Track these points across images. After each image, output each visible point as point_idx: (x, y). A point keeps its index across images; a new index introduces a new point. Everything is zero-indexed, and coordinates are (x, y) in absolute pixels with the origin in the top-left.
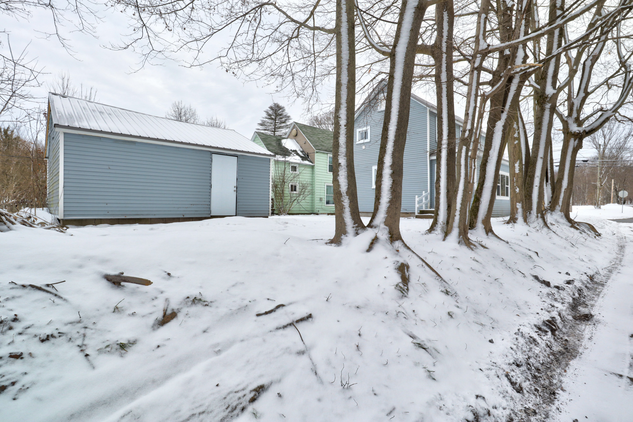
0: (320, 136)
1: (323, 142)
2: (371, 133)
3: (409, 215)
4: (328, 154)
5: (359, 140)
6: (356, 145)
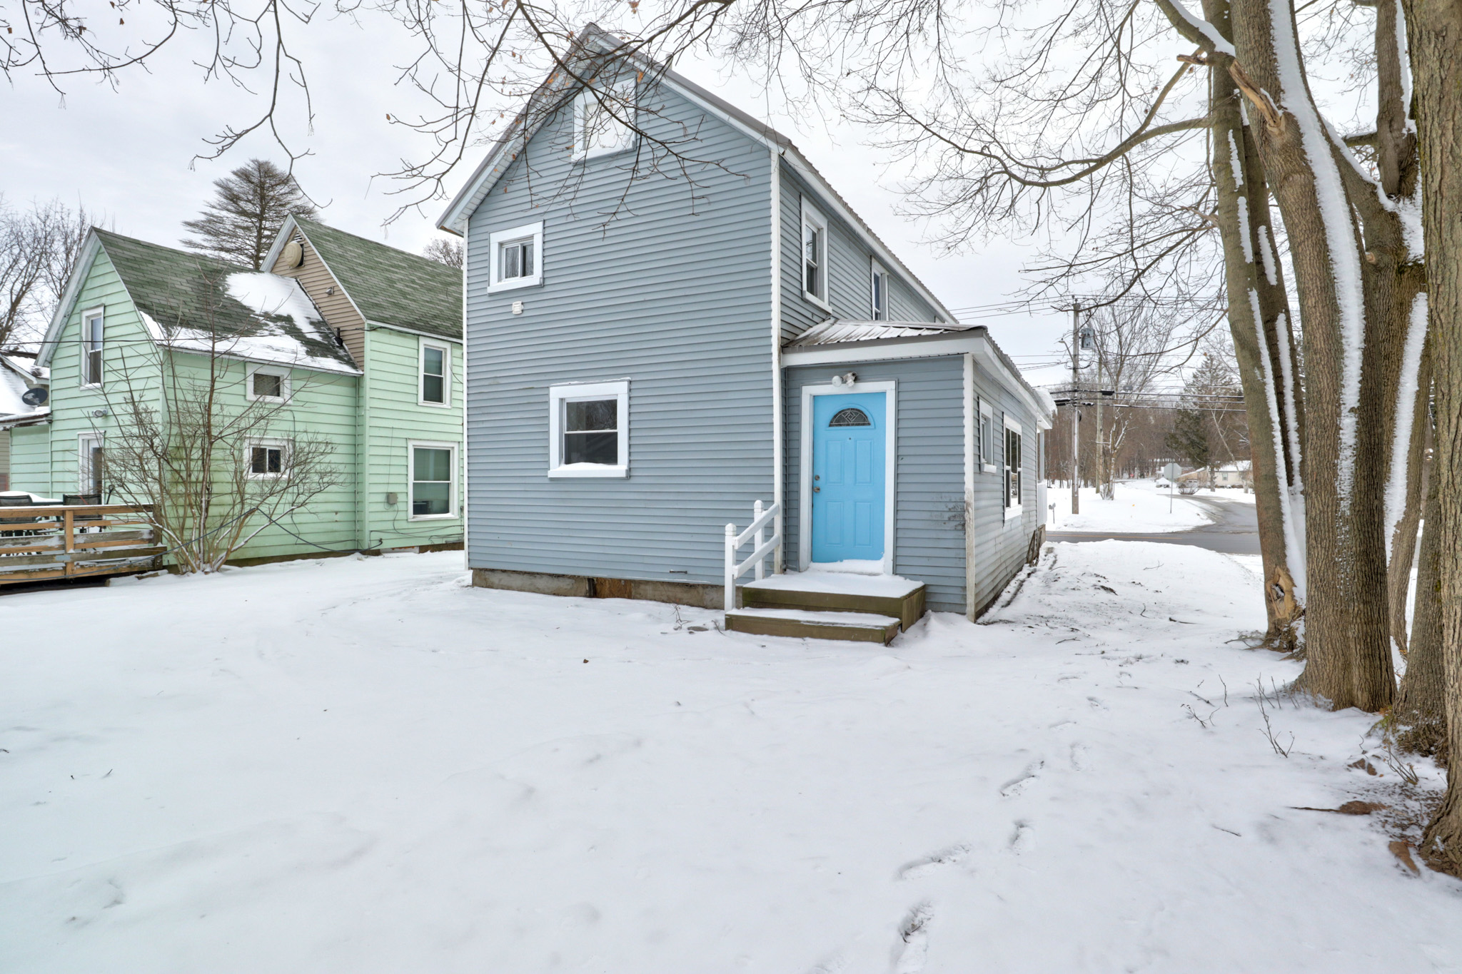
0: (395, 277)
1: (404, 294)
2: (544, 250)
3: (698, 592)
4: (420, 338)
5: (500, 280)
6: (486, 299)
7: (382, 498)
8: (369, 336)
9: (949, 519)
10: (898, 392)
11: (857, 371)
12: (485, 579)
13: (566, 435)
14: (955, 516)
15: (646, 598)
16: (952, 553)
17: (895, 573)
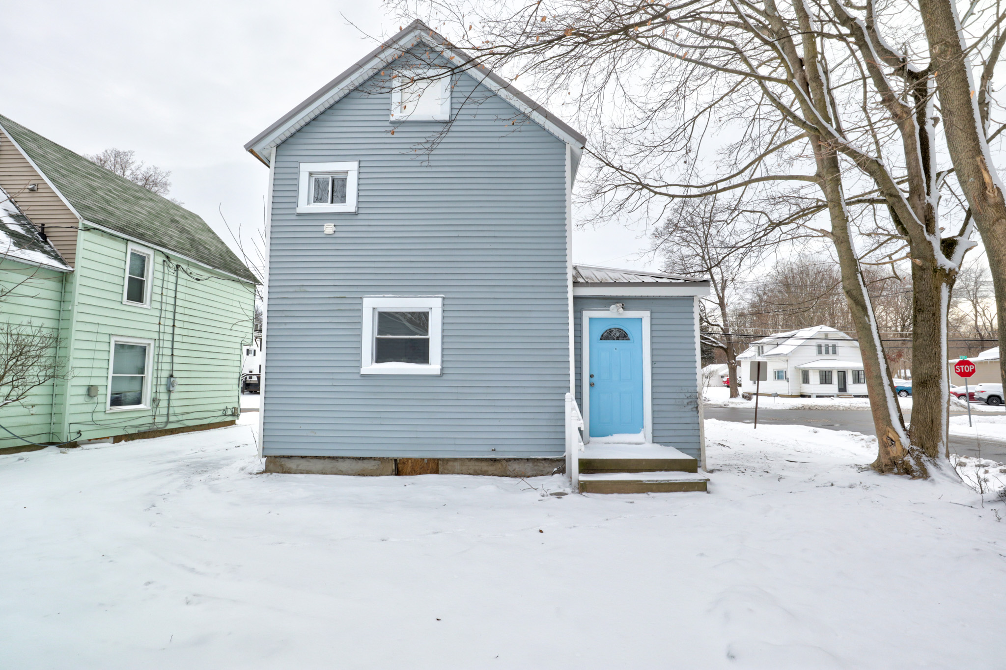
0: (95, 184)
2: (359, 184)
3: (502, 465)
4: (129, 242)
5: (308, 203)
6: (294, 217)
7: (83, 391)
8: (82, 236)
9: (688, 404)
10: (652, 318)
11: (624, 302)
12: (281, 466)
13: (377, 339)
14: (691, 402)
15: (453, 473)
16: (690, 427)
17: (653, 442)
